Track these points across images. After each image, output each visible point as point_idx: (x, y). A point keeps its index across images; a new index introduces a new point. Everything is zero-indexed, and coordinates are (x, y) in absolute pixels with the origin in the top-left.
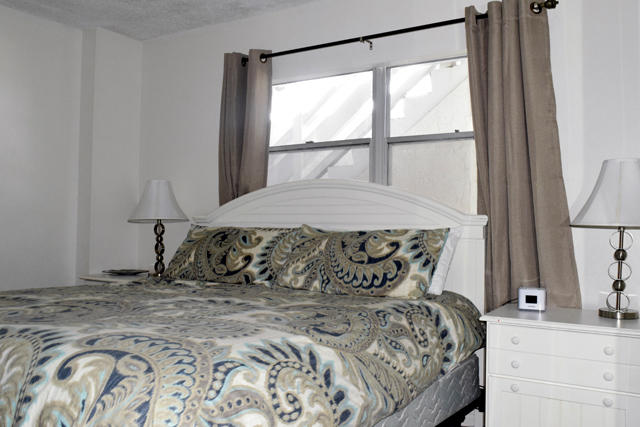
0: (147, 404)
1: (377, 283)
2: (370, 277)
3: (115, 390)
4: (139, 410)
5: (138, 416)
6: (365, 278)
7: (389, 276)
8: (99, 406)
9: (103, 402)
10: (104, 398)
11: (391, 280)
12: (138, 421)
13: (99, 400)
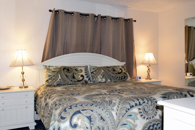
0: (101, 117)
1: (123, 78)
2: (121, 77)
3: (92, 120)
4: (101, 119)
5: (102, 120)
6: (120, 77)
7: (125, 76)
8: (92, 125)
9: (92, 124)
10: (91, 123)
11: (126, 77)
12: (103, 121)
13: (91, 124)
